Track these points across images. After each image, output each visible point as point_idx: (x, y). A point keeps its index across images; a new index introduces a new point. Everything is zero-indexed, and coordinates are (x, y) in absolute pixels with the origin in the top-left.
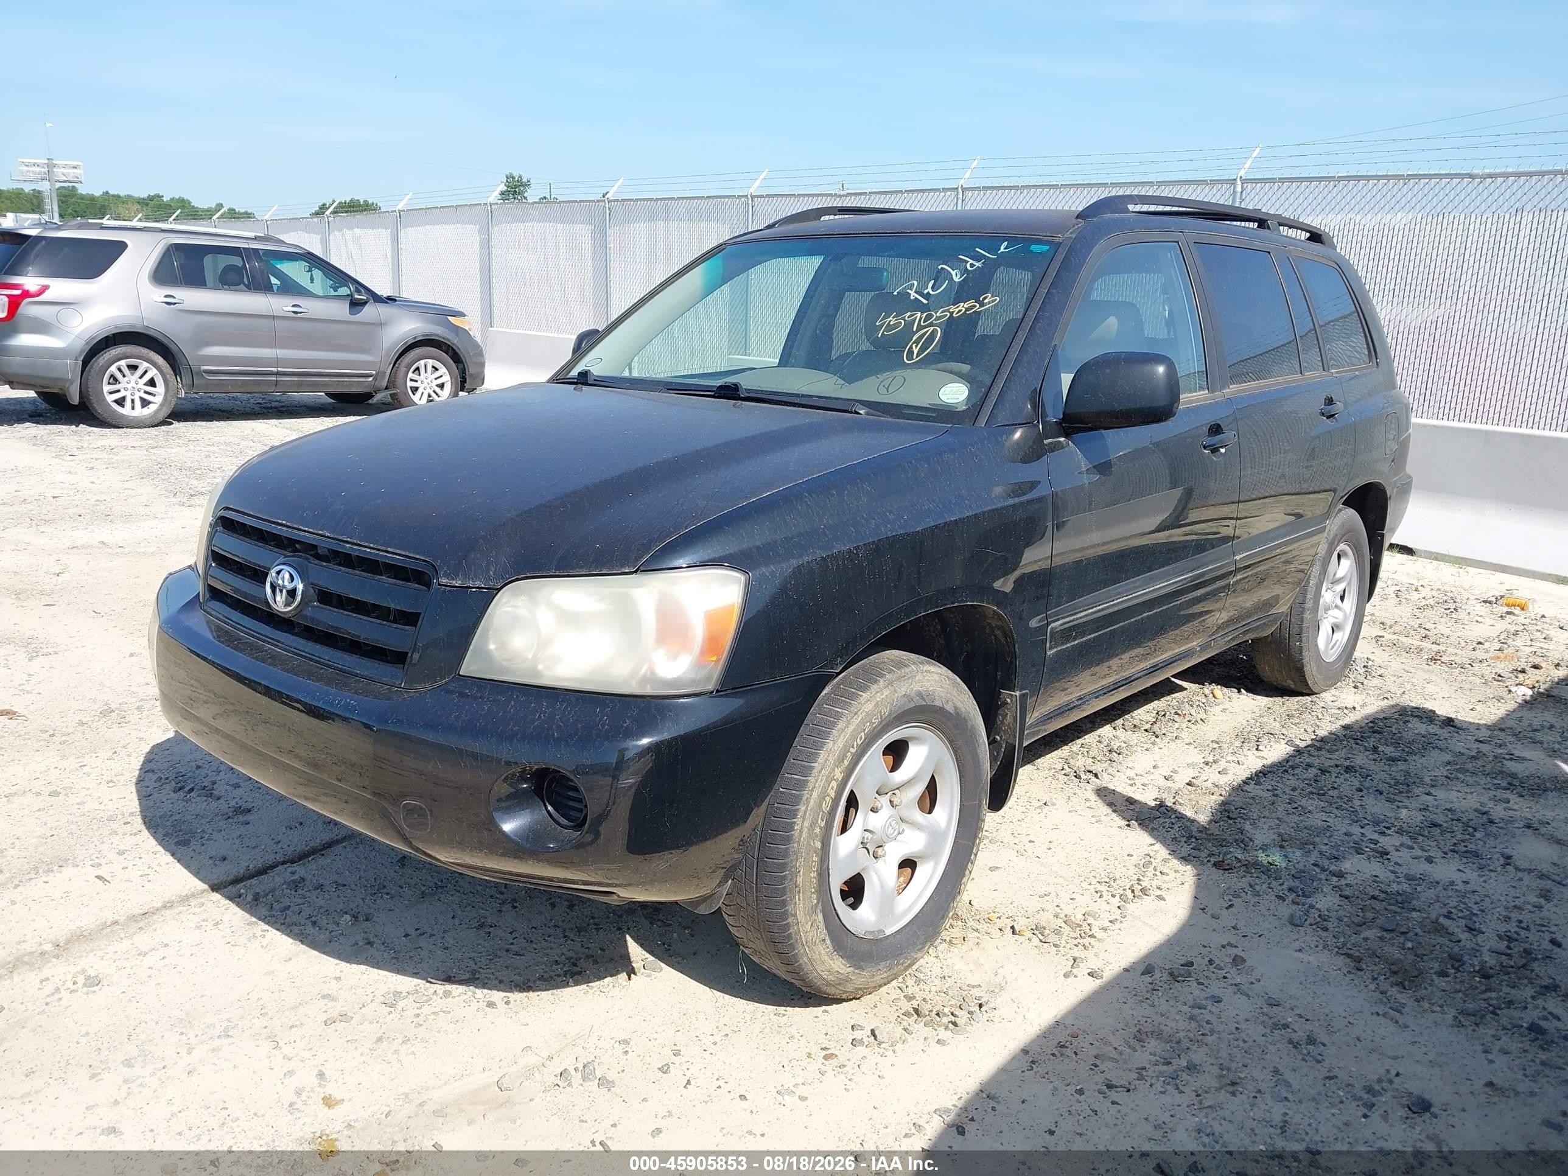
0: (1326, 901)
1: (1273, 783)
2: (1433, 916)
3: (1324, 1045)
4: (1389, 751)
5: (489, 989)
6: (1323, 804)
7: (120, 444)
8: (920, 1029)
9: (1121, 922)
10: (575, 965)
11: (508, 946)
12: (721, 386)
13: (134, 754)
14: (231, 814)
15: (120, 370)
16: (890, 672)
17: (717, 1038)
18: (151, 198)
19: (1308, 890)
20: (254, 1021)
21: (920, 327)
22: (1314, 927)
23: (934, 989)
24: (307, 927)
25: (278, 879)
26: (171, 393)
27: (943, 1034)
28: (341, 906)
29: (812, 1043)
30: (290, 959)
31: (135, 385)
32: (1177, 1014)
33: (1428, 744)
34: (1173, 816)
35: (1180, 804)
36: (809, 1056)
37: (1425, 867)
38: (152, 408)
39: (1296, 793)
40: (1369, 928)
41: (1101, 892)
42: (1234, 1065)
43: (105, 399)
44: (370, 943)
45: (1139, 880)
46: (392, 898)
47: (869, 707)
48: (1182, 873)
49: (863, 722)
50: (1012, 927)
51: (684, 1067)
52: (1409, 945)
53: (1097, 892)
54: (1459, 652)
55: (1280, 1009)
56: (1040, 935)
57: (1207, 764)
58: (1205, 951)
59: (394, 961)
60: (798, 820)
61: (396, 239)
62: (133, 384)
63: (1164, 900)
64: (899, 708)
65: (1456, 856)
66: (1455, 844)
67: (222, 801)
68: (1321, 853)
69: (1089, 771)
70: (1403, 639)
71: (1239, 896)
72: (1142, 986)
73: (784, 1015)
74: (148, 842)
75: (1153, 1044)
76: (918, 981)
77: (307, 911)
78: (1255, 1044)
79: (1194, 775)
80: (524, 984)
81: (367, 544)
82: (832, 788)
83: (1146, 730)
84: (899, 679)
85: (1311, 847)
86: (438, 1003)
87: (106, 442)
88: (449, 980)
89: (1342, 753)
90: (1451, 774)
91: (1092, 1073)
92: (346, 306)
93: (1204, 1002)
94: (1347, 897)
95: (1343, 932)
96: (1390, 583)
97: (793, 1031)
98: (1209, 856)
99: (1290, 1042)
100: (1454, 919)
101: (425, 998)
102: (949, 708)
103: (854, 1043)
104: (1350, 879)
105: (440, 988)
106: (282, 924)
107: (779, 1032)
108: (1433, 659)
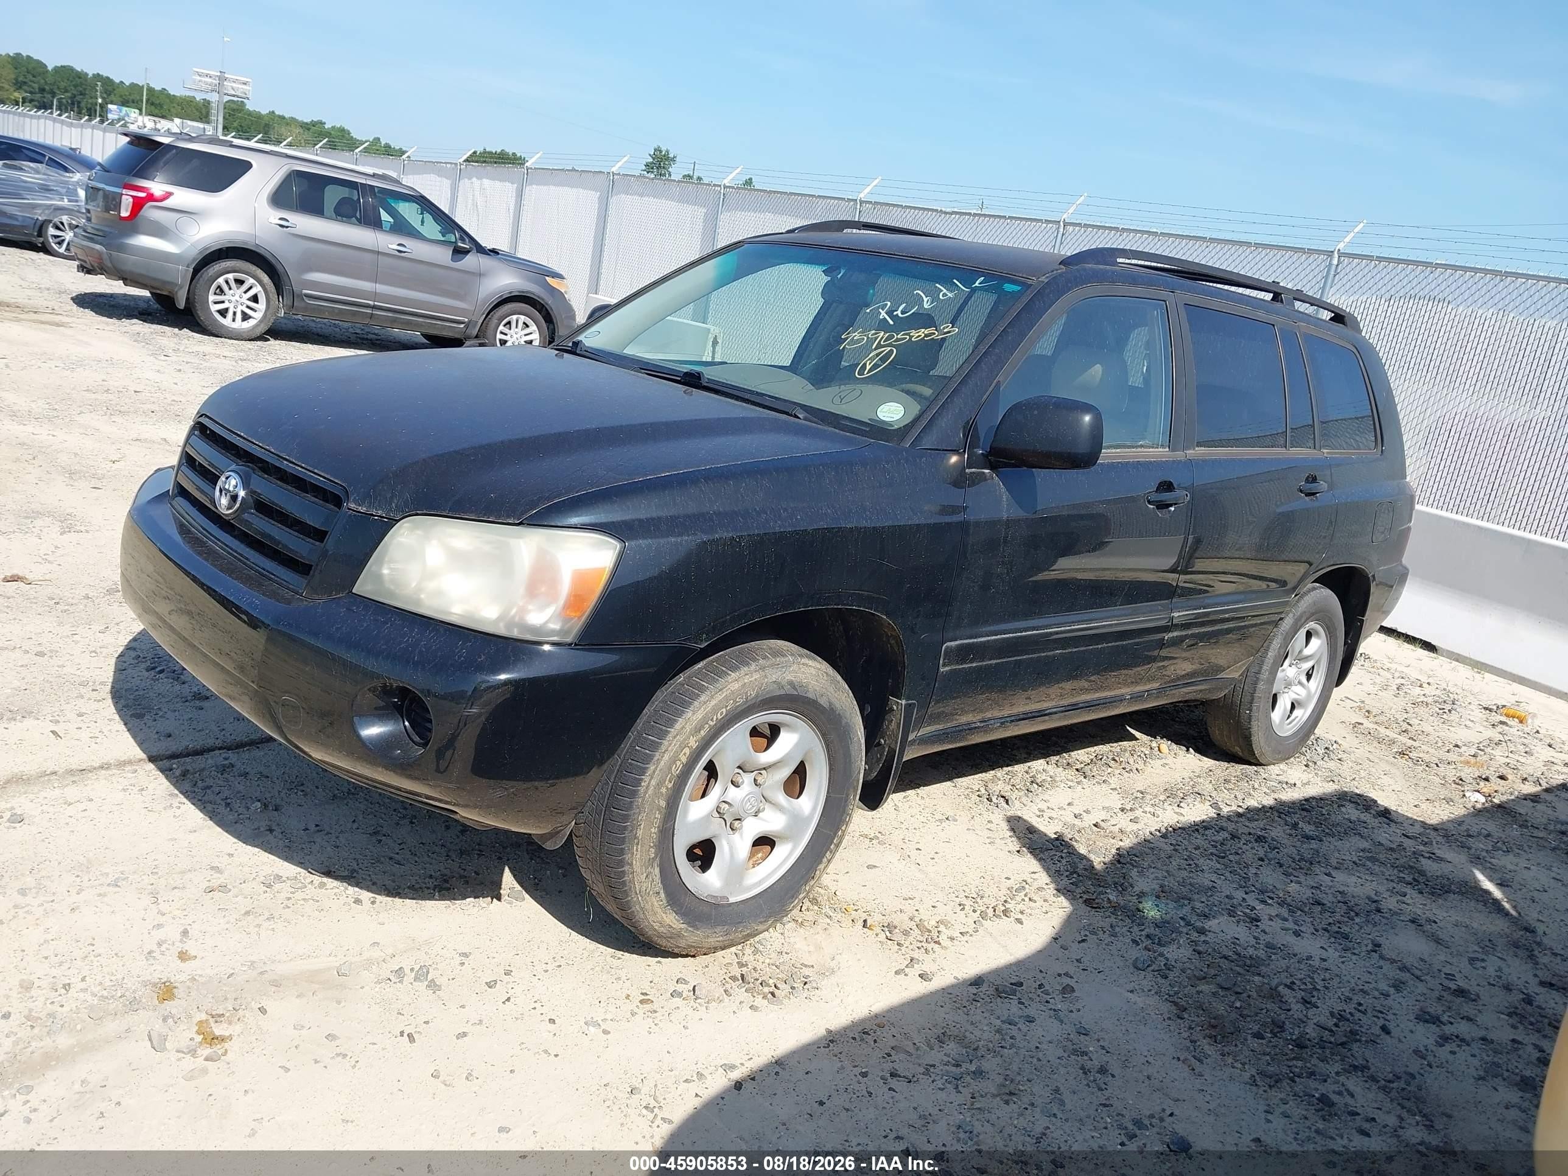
0: (1178, 952)
1: (1180, 839)
2: (1274, 983)
3: (1113, 1076)
4: (1308, 829)
5: (361, 888)
6: (1218, 866)
7: (214, 351)
8: (740, 993)
9: (971, 935)
10: (446, 881)
11: (392, 855)
12: (686, 373)
13: (123, 632)
14: (189, 698)
15: (227, 282)
16: (765, 658)
17: (549, 967)
18: (314, 124)
19: (1164, 939)
20: (143, 877)
21: (879, 346)
22: (1156, 973)
23: (767, 961)
24: (220, 807)
25: (210, 761)
26: (271, 311)
27: (759, 1001)
28: (258, 794)
29: (635, 987)
30: (195, 831)
31: (238, 299)
32: (987, 1025)
33: (1353, 829)
34: (1065, 851)
35: (1076, 841)
36: (628, 997)
37: (1290, 939)
38: (251, 323)
39: (1197, 852)
40: (1208, 983)
41: (964, 905)
42: (1019, 1078)
43: (209, 308)
44: (271, 831)
45: (1006, 901)
46: (305, 795)
47: (736, 686)
48: (1051, 903)
49: (727, 699)
50: (865, 921)
51: (510, 986)
52: (1238, 1004)
53: (960, 905)
54: (1432, 751)
55: (1087, 1038)
56: (888, 933)
57: (1122, 810)
58: (1040, 976)
59: (287, 849)
60: (646, 778)
61: (520, 195)
62: (237, 297)
63: (1021, 923)
64: (767, 693)
65: (1326, 934)
66: (1330, 924)
67: (186, 686)
68: (1193, 908)
69: (1003, 797)
70: (1382, 730)
71: (1095, 933)
72: (965, 994)
73: (619, 958)
74: (109, 709)
75: (952, 1047)
76: (756, 951)
77: (226, 793)
78: (1048, 1064)
79: (1104, 818)
80: (394, 889)
81: (299, 463)
82: (685, 754)
83: (1077, 770)
84: (772, 666)
85: (1186, 902)
86: (311, 891)
87: (202, 348)
88: (328, 874)
89: (1261, 824)
90: (1360, 860)
91: (883, 1060)
92: (448, 252)
93: (1017, 1020)
94: (1199, 953)
95: (1180, 983)
96: (1397, 675)
97: (623, 974)
98: (1084, 893)
99: (1082, 1068)
100: (1294, 990)
101: (300, 885)
102: (823, 702)
103: (675, 994)
104: (1210, 937)
105: (317, 879)
106: (199, 800)
107: (608, 972)
108: (1402, 753)
